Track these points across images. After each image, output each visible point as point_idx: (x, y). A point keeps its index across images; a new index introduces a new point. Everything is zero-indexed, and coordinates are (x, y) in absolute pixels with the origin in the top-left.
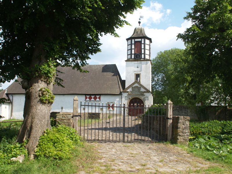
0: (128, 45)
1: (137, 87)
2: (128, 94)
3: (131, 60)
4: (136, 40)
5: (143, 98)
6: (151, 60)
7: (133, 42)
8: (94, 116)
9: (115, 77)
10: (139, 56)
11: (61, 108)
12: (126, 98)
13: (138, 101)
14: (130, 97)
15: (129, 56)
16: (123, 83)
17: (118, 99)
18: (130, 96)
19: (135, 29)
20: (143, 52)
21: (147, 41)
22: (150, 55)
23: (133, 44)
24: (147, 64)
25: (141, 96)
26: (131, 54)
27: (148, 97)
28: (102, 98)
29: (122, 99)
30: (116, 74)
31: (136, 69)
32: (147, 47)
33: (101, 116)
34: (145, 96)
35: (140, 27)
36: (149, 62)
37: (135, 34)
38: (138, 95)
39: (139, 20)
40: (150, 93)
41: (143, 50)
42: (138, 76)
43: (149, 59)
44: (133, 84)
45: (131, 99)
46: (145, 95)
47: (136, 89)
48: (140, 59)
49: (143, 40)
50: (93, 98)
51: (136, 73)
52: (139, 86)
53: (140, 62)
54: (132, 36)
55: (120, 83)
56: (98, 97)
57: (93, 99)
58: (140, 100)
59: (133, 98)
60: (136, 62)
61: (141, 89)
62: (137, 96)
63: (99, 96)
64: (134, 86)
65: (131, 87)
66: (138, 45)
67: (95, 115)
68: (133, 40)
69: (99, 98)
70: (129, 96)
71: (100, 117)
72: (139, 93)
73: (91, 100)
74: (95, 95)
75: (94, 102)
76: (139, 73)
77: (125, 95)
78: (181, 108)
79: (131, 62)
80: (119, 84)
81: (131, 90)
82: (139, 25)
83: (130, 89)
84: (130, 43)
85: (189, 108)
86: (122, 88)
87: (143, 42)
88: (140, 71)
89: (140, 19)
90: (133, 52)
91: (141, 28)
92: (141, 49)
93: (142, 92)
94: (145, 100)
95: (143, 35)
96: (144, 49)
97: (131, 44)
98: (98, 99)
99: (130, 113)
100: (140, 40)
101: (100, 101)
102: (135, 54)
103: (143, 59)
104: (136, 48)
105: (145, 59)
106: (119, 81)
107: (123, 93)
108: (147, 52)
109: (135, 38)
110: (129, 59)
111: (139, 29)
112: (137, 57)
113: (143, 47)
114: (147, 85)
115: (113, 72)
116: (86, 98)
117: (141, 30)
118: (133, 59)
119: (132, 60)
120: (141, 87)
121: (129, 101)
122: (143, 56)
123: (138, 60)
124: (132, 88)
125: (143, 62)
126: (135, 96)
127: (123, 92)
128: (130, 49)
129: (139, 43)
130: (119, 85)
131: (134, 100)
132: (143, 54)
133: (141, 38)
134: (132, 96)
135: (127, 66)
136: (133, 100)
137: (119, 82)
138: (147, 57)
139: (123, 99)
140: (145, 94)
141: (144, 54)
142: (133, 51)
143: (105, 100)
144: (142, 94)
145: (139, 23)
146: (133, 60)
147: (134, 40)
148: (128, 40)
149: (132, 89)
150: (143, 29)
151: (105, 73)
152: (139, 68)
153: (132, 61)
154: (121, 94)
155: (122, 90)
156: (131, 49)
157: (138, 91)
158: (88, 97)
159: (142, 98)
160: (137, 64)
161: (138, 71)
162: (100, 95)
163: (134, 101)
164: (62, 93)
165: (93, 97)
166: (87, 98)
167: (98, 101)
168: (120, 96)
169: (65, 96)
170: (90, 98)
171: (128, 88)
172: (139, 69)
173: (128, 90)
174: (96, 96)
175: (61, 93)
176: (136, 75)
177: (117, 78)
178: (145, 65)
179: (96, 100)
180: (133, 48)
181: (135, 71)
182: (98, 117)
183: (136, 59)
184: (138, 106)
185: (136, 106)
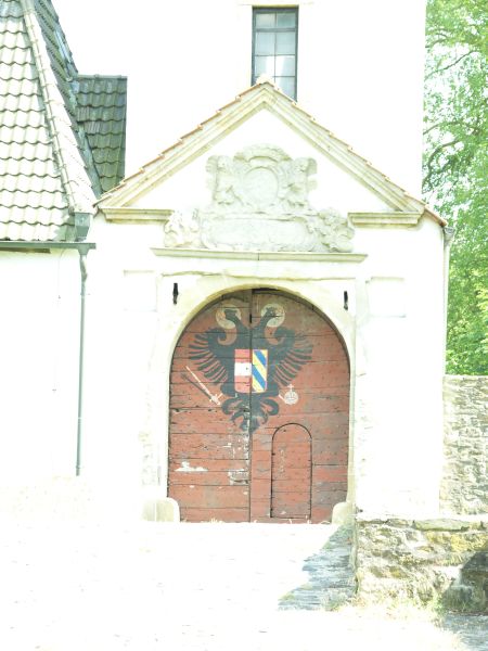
1: (275, 159)
2: (157, 242)
13: (273, 324)
14: (184, 283)
16: (100, 106)
18: (192, 266)
34: (366, 270)
40: (425, 234)
42: (275, 25)
47: (264, 186)
52: (300, 150)
59: (226, 285)
61: (313, 185)
62: (273, 272)
64: (233, 145)
65: (203, 160)
70: (169, 264)
72: (293, 236)
99: (185, 467)
107: (97, 230)
120: (322, 162)
124: (216, 167)
126: (247, 269)
127: (98, 212)
131: (230, 316)
134: (206, 266)
136: (221, 314)
140: (361, 240)
144: (334, 240)
154: (73, 237)
155: (83, 195)
157: (280, 210)
159: (327, 289)
168: (69, 267)
171: (166, 165)
177: (29, 47)
184: (273, 386)
185: (258, 388)
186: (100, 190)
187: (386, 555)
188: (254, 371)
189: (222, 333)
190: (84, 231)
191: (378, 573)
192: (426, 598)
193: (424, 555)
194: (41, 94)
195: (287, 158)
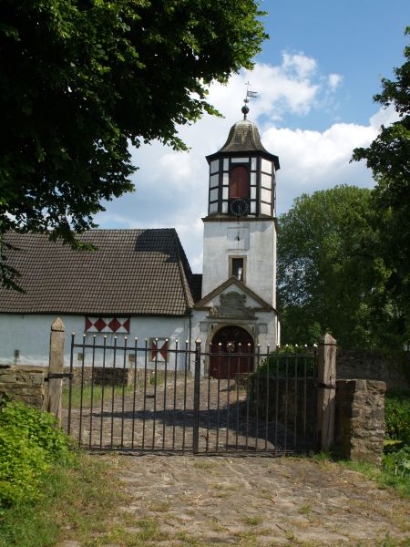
0: (211, 175)
1: (234, 295)
2: (208, 315)
3: (219, 217)
4: (235, 160)
5: (251, 326)
6: (275, 220)
7: (226, 167)
8: (109, 376)
9: (173, 266)
10: (244, 207)
11: (13, 353)
12: (205, 326)
14: (214, 325)
15: (215, 207)
16: (196, 281)
17: (179, 330)
18: (216, 320)
19: (233, 129)
20: (253, 196)
21: (266, 165)
22: (272, 205)
23: (226, 172)
24: (263, 229)
25: (245, 322)
26: (220, 201)
27: (266, 324)
28: (134, 324)
29: (194, 329)
30: (177, 258)
31: (234, 244)
32: (266, 181)
33: (130, 377)
34: (258, 322)
35: (247, 123)
36: (272, 225)
37: (231, 144)
38: (236, 319)
39: (244, 104)
40: (272, 313)
41: (253, 190)
42: (237, 263)
43: (270, 215)
44: (225, 285)
45: (219, 328)
46: (257, 319)
47: (234, 301)
48: (246, 215)
49: (254, 160)
50: (109, 325)
51: (231, 254)
52: (241, 293)
53: (246, 222)
54: (223, 148)
55: (186, 284)
56: (122, 321)
57: (107, 329)
58: (245, 331)
59: (224, 325)
60: (234, 224)
61: (245, 301)
62: (236, 322)
63: (126, 320)
64: (226, 292)
65: (219, 296)
66: (241, 177)
67: (112, 373)
68: (226, 161)
69: (127, 326)
70: (210, 320)
71: (126, 381)
72: (240, 313)
73: (103, 331)
74: (115, 316)
75: (110, 335)
76: (241, 254)
77: (200, 317)
78: (362, 356)
79: (218, 223)
80: (183, 287)
81: (218, 303)
82: (245, 116)
83: (214, 299)
84: (217, 170)
85: (385, 357)
86: (193, 297)
87: (253, 167)
88: (246, 250)
89: (246, 101)
90: (225, 196)
91: (250, 127)
92: (249, 186)
93: (249, 309)
94: (259, 333)
95: (253, 145)
96: (258, 186)
97: (221, 172)
98: (122, 329)
99: (215, 369)
100: (245, 160)
101: (129, 333)
102: (229, 201)
103: (254, 216)
104: (235, 185)
105: (259, 216)
106: (184, 276)
107: (194, 313)
108: (266, 196)
109: (230, 155)
110: (214, 214)
111: (242, 128)
112: (236, 209)
113: (253, 182)
114: (265, 290)
115: (166, 252)
116: (88, 325)
117: (250, 133)
118: (225, 214)
119: (222, 216)
120: (248, 296)
121: (213, 335)
122: (253, 205)
123: (238, 219)
124: (222, 297)
125: (253, 224)
126: (229, 321)
127: (194, 308)
128: (217, 185)
129: (241, 170)
130: (184, 289)
131: (226, 332)
132: (253, 200)
133: (249, 154)
134: (219, 321)
135: (207, 234)
136: (224, 332)
137: (185, 280)
138: (265, 209)
139: (196, 330)
140: (257, 315)
141: (258, 200)
142: (226, 191)
143: (141, 332)
144: (250, 315)
145: (245, 110)
146: (225, 217)
147: (230, 161)
148: (210, 159)
149: (221, 301)
150: (256, 129)
151: (144, 255)
152: (242, 242)
153: (221, 220)
154: (188, 314)
155: (191, 304)
156: (220, 187)
157: (237, 307)
158: (93, 321)
159: (249, 326)
160: (236, 230)
161: (238, 250)
162: (129, 316)
163: (226, 335)
164: (18, 311)
165: (107, 321)
166: (91, 325)
167: (124, 334)
168: (187, 321)
169: (27, 318)
170: (100, 326)
171: (211, 296)
172: (241, 244)
173: (211, 304)
174: (118, 319)
175: (15, 311)
176: (234, 259)
177: (179, 268)
178: (258, 233)
179: (118, 331)
180: (224, 184)
181: (230, 250)
182: (122, 381)
183: (232, 215)
186: (194, 302)
190: (190, 312)
194: (182, 280)
195: (239, 295)
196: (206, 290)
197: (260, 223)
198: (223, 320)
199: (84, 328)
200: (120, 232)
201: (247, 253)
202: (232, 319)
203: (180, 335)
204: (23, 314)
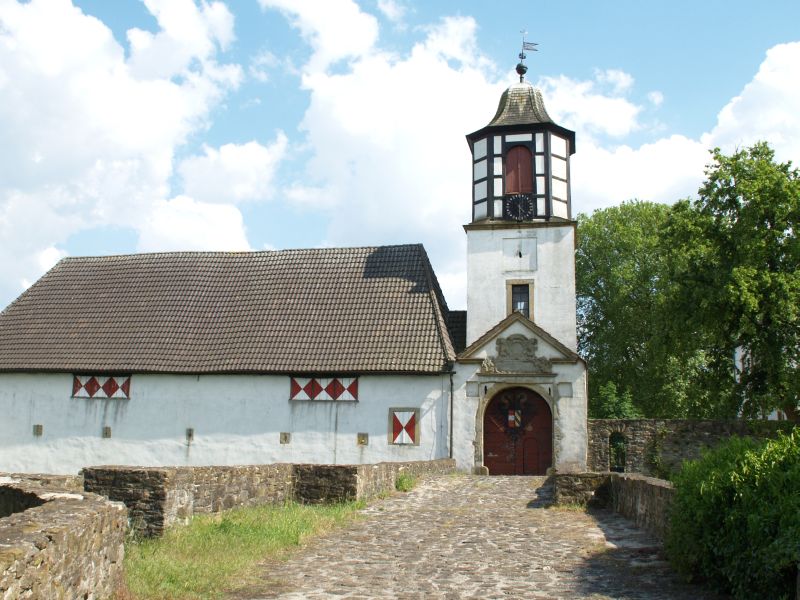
0: (475, 162)
1: (520, 339)
2: (478, 371)
3: (491, 222)
4: (510, 138)
5: (546, 387)
6: (574, 223)
7: (498, 149)
8: (322, 481)
9: (422, 298)
10: (526, 207)
11: (184, 432)
12: (474, 389)
13: (523, 401)
14: (490, 386)
15: (482, 209)
16: (457, 322)
17: (435, 394)
18: (492, 379)
19: (505, 97)
20: (541, 189)
21: (558, 145)
22: (568, 202)
23: (498, 156)
24: (558, 238)
25: (538, 380)
26: (490, 199)
27: (570, 384)
28: (365, 387)
29: (456, 393)
30: (427, 286)
31: (513, 263)
32: (558, 169)
33: (361, 482)
34: (557, 380)
35: (525, 86)
36: (569, 233)
37: (504, 116)
38: (523, 376)
39: (519, 61)
40: (579, 367)
41: (540, 182)
42: (520, 291)
43: (566, 217)
44: (504, 325)
45: (495, 391)
46: (555, 375)
47: (518, 349)
48: (531, 218)
49: (540, 137)
50: (327, 390)
51: (510, 277)
52: (529, 335)
53: (531, 230)
54: (491, 123)
55: (442, 324)
56: (346, 383)
57: (323, 395)
58: (536, 395)
59: (505, 386)
60: (512, 233)
61: (536, 349)
62: (522, 381)
63: (352, 380)
64: (506, 334)
65: (494, 342)
66: (520, 159)
67: (328, 476)
68: (497, 140)
69: (353, 390)
70: (483, 379)
71: (353, 492)
72: (529, 367)
73: (317, 398)
74: (335, 375)
75: (329, 405)
76: (524, 278)
77: (466, 374)
79: (490, 232)
80: (438, 328)
81: (495, 353)
82: (521, 78)
83: (487, 346)
84: (484, 153)
85: (760, 431)
86: (453, 345)
87: (539, 147)
88: (532, 271)
89: (522, 56)
90: (498, 191)
91: (531, 91)
92: (533, 175)
93: (542, 360)
94: (559, 398)
95: (537, 116)
96: (547, 175)
97: (490, 157)
98: (346, 396)
99: (491, 455)
100: (527, 137)
101: (357, 401)
102: (505, 199)
103: (543, 220)
104: (512, 174)
105: (551, 220)
106: (439, 313)
107: (457, 368)
108: (558, 189)
109: (503, 130)
110: (482, 219)
111: (519, 94)
112: (515, 211)
113: (540, 168)
114: (564, 332)
115: (411, 278)
116: (295, 389)
117: (531, 100)
118: (499, 219)
119: (494, 222)
120: (539, 340)
121: (486, 401)
122: (541, 204)
123: (519, 225)
124: (500, 343)
125: (541, 231)
126: (513, 381)
127: (457, 360)
128: (485, 175)
129: (522, 152)
130: (440, 333)
131: (506, 398)
132: (541, 196)
133: (533, 128)
134: (497, 379)
135: (471, 249)
136: (503, 397)
137: (441, 318)
138: (559, 210)
139: (460, 394)
140: (555, 369)
141: (547, 196)
142: (498, 184)
143: (377, 397)
144: (544, 369)
145: (521, 70)
146: (500, 222)
147: (503, 139)
148: (473, 138)
149: (499, 350)
150: (539, 94)
151: (378, 283)
152: (526, 258)
153: (493, 227)
154: (448, 370)
155: (452, 355)
156: (490, 178)
157: (524, 358)
158: (303, 383)
159: (543, 387)
160: (517, 242)
161: (520, 271)
162: (356, 375)
163: (506, 401)
164: (190, 370)
165: (324, 383)
166: (300, 389)
167: (349, 402)
168: (446, 381)
169: (204, 380)
170: (313, 390)
171: (482, 342)
172: (525, 262)
173: (483, 354)
174: (340, 380)
175: (186, 369)
176: (514, 286)
177: (431, 302)
178: (550, 245)
179: (340, 398)
180: (496, 173)
181: (507, 272)
182: (347, 489)
183: (510, 219)
184: (524, 423)
185: (517, 424)
186: (457, 352)
187: (567, 487)
188: (516, 419)
189: (504, 404)
190: (452, 367)
191: (564, 494)
192: (582, 503)
193: (581, 487)
194: (436, 318)
195: (526, 339)
196: (473, 334)
197: (552, 231)
198: (503, 379)
199: (288, 395)
200: (342, 251)
201: (534, 276)
202: (517, 376)
203: (436, 402)
204: (199, 374)
